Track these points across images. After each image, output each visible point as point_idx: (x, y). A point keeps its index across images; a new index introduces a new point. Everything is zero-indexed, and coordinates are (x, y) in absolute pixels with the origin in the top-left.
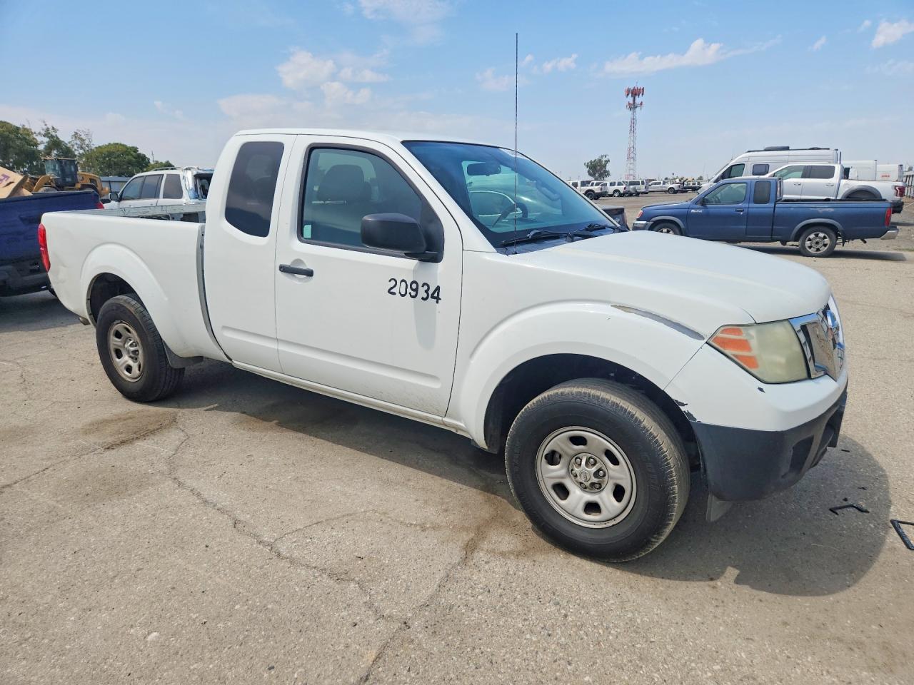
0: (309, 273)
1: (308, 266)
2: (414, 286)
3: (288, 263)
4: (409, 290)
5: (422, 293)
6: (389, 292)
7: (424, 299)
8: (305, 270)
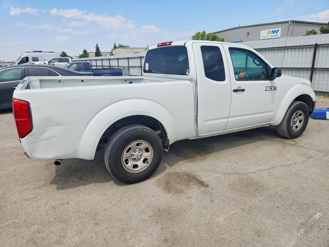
0: (243, 90)
1: (243, 88)
2: (271, 87)
3: (236, 88)
4: (270, 89)
5: (273, 89)
6: (266, 91)
7: (273, 90)
8: (241, 89)
